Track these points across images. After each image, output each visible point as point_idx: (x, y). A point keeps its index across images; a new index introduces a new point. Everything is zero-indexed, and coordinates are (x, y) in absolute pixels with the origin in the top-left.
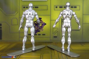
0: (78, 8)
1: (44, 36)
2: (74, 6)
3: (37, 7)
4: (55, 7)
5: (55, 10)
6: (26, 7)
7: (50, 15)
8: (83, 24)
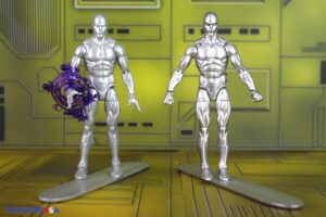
0: (263, 34)
1: (148, 129)
2: (249, 28)
3: (126, 31)
4: (187, 31)
5: (185, 41)
6: (86, 29)
7: (171, 59)
8: (280, 88)
